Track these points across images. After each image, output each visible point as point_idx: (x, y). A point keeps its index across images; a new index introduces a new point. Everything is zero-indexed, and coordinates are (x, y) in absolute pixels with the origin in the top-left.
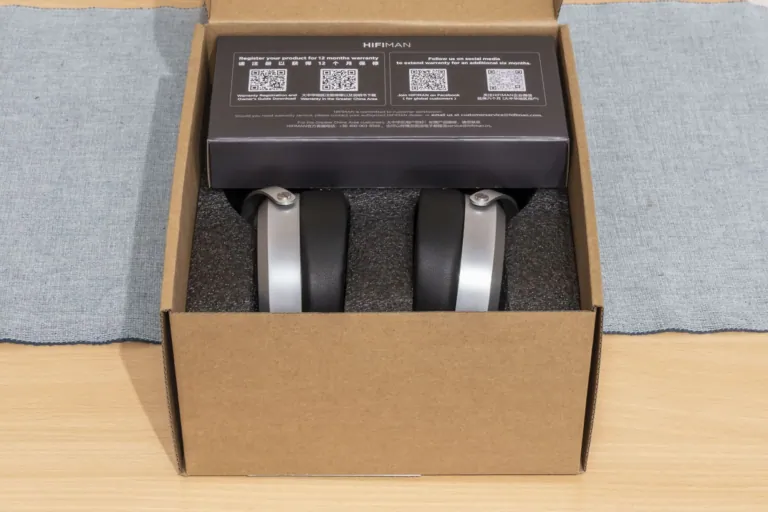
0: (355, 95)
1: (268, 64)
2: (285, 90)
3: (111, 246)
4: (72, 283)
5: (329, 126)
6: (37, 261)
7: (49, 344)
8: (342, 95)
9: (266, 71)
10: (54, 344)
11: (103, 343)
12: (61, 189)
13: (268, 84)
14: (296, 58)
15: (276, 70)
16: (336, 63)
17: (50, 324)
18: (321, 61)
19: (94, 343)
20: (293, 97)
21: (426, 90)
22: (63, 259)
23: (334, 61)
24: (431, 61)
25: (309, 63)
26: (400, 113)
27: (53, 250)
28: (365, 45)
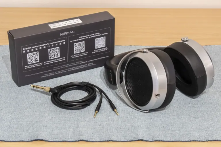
0: (59, 59)
1: (32, 50)
2: (39, 61)
3: (35, 112)
4: (20, 122)
5: (52, 75)
6: (8, 115)
7: (10, 141)
8: (55, 60)
9: (32, 54)
10: (12, 141)
11: (30, 141)
12: (19, 95)
13: (33, 60)
14: (41, 46)
15: (35, 53)
16: (53, 45)
17: (11, 135)
18: (48, 45)
19: (27, 141)
20: (41, 64)
21: (79, 52)
22: (18, 116)
23: (52, 44)
24: (81, 38)
25: (45, 47)
26: (72, 64)
27: (14, 113)
28: (61, 34)
